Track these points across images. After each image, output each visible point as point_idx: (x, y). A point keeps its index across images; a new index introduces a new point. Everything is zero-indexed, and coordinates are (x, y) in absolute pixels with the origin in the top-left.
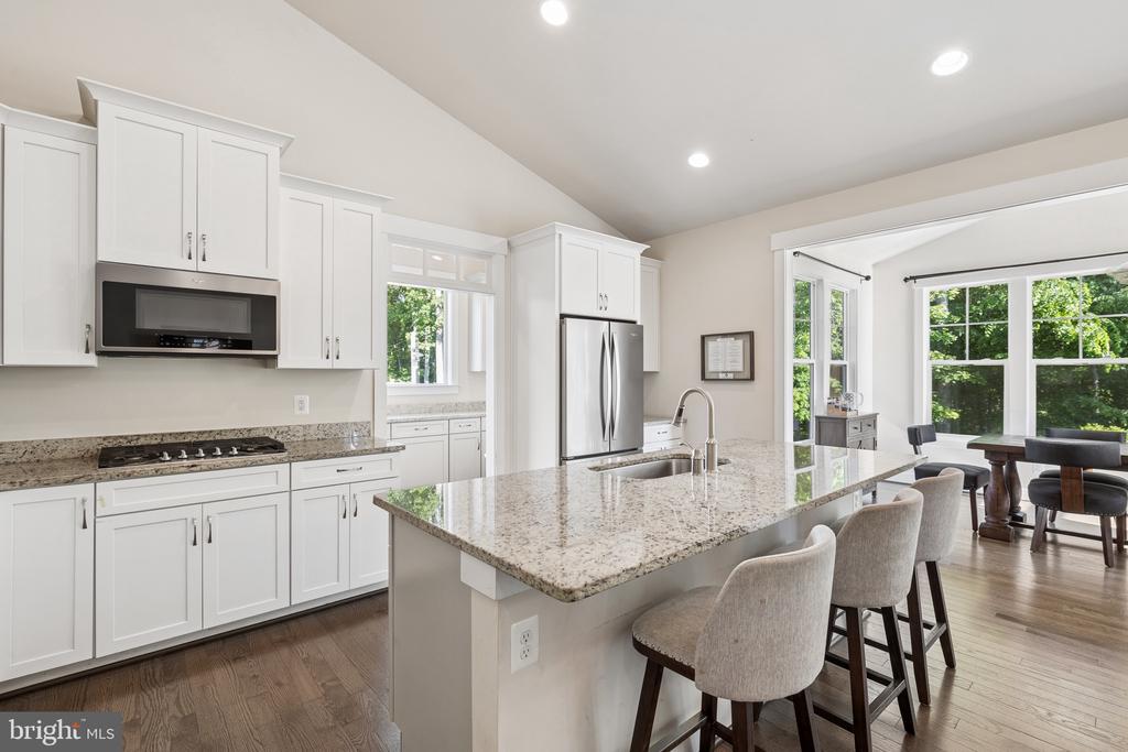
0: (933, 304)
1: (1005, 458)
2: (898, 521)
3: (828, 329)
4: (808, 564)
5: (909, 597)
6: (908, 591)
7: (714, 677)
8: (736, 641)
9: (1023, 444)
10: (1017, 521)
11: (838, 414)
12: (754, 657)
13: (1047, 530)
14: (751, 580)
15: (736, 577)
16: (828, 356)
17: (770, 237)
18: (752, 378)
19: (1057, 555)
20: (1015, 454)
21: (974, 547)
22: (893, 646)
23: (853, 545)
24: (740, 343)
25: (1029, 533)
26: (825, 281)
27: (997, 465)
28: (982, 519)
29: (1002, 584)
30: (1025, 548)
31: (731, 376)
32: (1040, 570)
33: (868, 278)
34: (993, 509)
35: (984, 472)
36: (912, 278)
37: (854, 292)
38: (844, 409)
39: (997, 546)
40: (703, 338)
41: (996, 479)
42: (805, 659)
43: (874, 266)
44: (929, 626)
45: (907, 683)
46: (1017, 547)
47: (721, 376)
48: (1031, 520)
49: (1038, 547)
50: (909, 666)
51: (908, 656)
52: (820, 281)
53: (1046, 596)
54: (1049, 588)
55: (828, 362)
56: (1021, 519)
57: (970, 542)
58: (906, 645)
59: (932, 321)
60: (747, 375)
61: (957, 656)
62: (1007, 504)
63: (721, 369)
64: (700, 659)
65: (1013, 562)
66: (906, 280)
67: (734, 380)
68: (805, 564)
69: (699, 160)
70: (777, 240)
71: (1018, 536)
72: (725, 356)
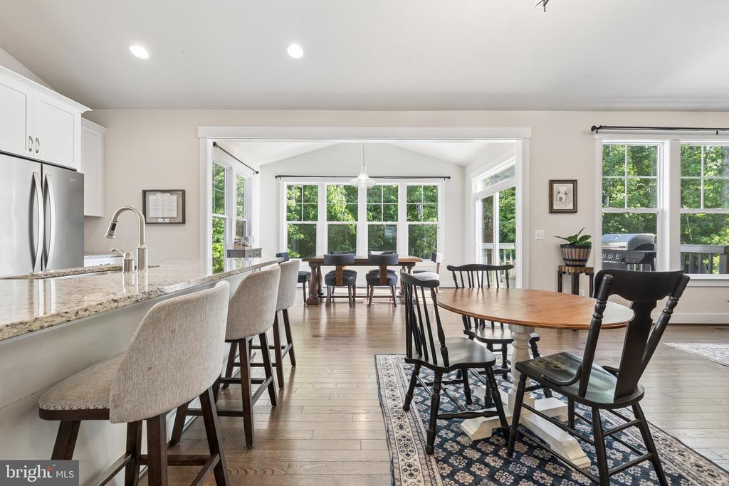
0: (289, 199)
1: (316, 265)
2: (268, 280)
3: (235, 199)
4: (209, 298)
5: (274, 326)
6: (273, 322)
7: (129, 406)
8: (150, 369)
9: (323, 257)
10: (321, 295)
11: (241, 248)
12: (166, 376)
13: (331, 297)
14: (163, 317)
15: (149, 317)
16: (235, 213)
17: (197, 129)
18: (184, 222)
19: (334, 307)
20: (321, 262)
21: (305, 309)
22: (266, 364)
23: (243, 298)
24: (174, 197)
25: (325, 300)
26: (234, 168)
27: (313, 269)
28: (307, 297)
29: (315, 322)
30: (323, 306)
31: (167, 221)
32: (329, 314)
33: (257, 172)
34: (312, 291)
35: (309, 273)
36: (279, 176)
37: (250, 179)
38: (244, 245)
39: (314, 308)
40: (145, 192)
41: (313, 276)
42: (208, 368)
43: (261, 167)
44: (283, 348)
45: (273, 378)
46: (320, 307)
47: (160, 221)
48: (325, 294)
49: (328, 305)
50: (274, 370)
51: (274, 365)
52: (231, 168)
53: (331, 324)
54: (332, 320)
55: (235, 218)
56: (322, 294)
57: (303, 308)
58: (273, 360)
59: (288, 207)
60: (180, 220)
61: (297, 360)
62: (317, 288)
63: (160, 216)
64: (114, 396)
65: (319, 313)
66: (276, 177)
67: (170, 223)
68: (207, 298)
69: (139, 51)
70: (202, 131)
71: (321, 302)
72: (163, 207)
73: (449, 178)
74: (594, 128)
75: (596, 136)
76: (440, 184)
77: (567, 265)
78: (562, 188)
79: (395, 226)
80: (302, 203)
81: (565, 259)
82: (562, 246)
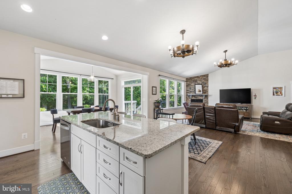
17: (34, 48)
18: (24, 97)
31: (10, 96)
47: (4, 96)
60: (23, 97)
63: (4, 93)
67: (12, 98)
73: (113, 79)
74: (159, 75)
75: (159, 77)
76: (109, 81)
77: (156, 107)
78: (154, 89)
79: (94, 95)
80: (47, 83)
81: (155, 106)
82: (155, 103)
